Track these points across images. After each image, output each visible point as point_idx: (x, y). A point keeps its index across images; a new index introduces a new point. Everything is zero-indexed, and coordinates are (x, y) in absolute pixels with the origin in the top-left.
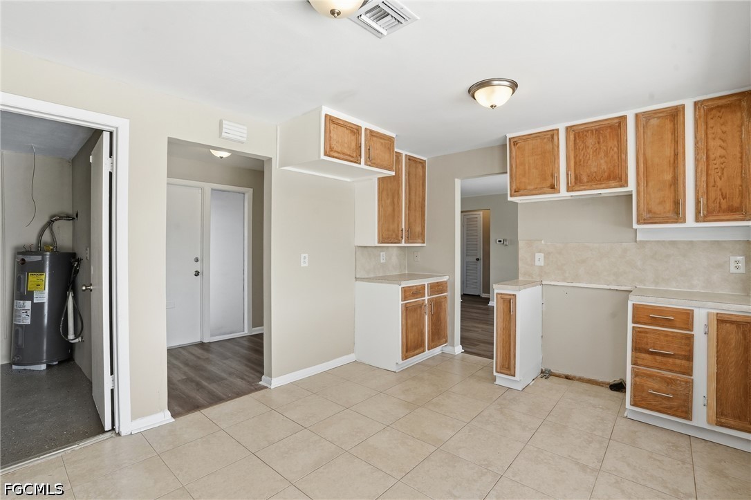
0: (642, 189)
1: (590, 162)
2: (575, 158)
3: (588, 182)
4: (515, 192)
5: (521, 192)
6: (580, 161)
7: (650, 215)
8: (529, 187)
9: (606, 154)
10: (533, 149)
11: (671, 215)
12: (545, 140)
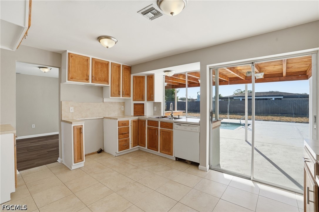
0: (112, 86)
1: (99, 74)
2: (95, 71)
3: (98, 81)
4: (71, 79)
5: (74, 79)
6: (96, 73)
7: (114, 94)
8: (77, 78)
9: (104, 72)
10: (79, 62)
11: (118, 94)
12: (85, 60)
